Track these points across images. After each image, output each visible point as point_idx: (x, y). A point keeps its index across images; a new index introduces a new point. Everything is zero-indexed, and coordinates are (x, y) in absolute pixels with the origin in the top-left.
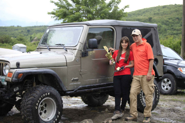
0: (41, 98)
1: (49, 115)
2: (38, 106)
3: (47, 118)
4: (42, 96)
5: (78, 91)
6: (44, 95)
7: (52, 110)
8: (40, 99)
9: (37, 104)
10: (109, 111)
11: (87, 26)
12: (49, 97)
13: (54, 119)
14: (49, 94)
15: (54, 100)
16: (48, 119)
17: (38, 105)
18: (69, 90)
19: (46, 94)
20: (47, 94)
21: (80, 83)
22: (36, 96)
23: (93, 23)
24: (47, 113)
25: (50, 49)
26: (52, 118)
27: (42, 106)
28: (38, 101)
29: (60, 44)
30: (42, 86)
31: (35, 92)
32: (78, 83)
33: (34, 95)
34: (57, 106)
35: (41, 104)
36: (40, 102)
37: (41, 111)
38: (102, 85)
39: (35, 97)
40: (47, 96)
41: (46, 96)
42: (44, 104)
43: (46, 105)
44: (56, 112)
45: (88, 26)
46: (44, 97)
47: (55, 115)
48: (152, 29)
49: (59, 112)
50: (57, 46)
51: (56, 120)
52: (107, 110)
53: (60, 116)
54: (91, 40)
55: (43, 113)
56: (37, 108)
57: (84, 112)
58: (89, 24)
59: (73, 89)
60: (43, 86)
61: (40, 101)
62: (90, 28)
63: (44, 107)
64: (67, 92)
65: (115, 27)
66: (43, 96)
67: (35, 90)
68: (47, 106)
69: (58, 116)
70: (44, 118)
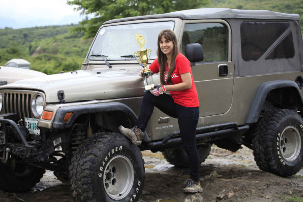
0: (108, 156)
1: (121, 187)
2: (102, 173)
3: (117, 193)
4: (109, 154)
5: (169, 141)
6: (113, 151)
7: (127, 177)
8: (106, 159)
9: (101, 168)
10: (219, 176)
11: (181, 20)
12: (121, 154)
13: (130, 196)
14: (121, 148)
15: (130, 159)
16: (120, 195)
17: (103, 170)
18: (153, 139)
19: (116, 148)
20: (118, 149)
21: (172, 126)
22: (99, 153)
23: (192, 15)
24: (116, 184)
25: (110, 65)
26: (127, 194)
27: (108, 171)
28: (103, 163)
29: (132, 56)
30: (107, 134)
31: (96, 145)
32: (170, 126)
33: (94, 152)
34: (135, 170)
35: (107, 169)
36: (105, 165)
37: (107, 182)
38: (211, 128)
39: (96, 156)
40: (118, 153)
41: (116, 153)
42: (111, 168)
43: (114, 170)
44: (134, 182)
45: (184, 20)
46: (112, 155)
47: (133, 187)
48: (292, 23)
49: (139, 182)
50: (124, 58)
51: (135, 196)
52: (214, 173)
53: (141, 188)
54: (189, 45)
55: (110, 185)
56: (100, 176)
57: (175, 179)
58: (185, 17)
59: (161, 138)
60: (110, 135)
61: (106, 163)
62: (186, 24)
63: (111, 172)
64: (151, 144)
65: (229, 21)
66: (111, 153)
67: (95, 143)
68: (117, 172)
69: (137, 189)
70: (113, 194)
